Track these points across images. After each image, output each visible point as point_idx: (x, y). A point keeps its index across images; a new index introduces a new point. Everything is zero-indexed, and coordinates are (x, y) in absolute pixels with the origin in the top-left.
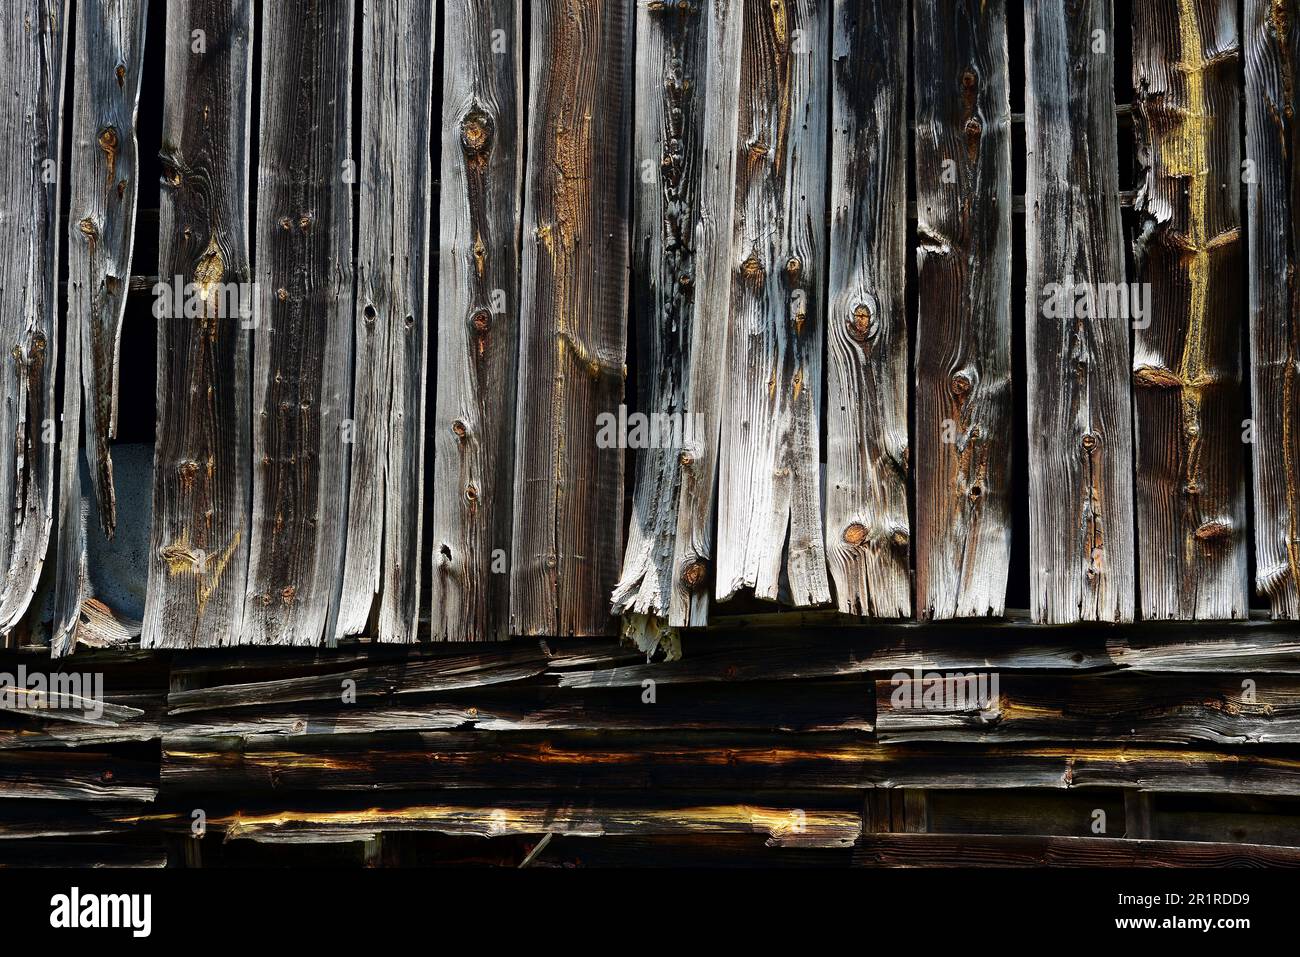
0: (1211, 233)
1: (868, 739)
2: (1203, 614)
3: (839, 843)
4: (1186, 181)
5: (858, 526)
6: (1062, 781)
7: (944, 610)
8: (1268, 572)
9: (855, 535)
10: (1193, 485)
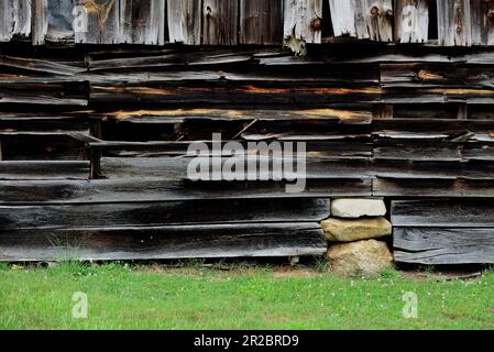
1: (376, 85)
2: (489, 44)
3: (364, 122)
5: (375, 8)
6: (441, 100)
7: (404, 39)
9: (374, 11)
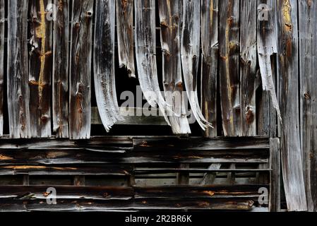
0: (46, 51)
4: (41, 39)
8: (55, 127)
10: (40, 107)
